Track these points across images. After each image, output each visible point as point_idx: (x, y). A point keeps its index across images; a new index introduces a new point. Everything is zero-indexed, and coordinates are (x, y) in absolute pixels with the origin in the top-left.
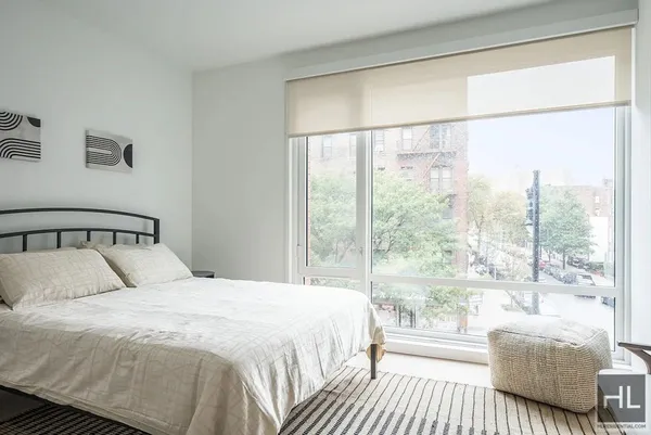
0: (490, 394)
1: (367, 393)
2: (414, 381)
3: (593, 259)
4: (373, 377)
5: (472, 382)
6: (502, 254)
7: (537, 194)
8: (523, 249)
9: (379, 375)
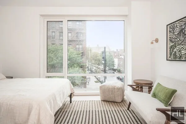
0: (101, 102)
1: (70, 107)
2: (82, 102)
3: (115, 68)
4: (71, 102)
5: (96, 100)
6: (95, 68)
7: (105, 52)
8: (100, 66)
9: (72, 102)
